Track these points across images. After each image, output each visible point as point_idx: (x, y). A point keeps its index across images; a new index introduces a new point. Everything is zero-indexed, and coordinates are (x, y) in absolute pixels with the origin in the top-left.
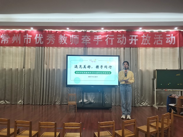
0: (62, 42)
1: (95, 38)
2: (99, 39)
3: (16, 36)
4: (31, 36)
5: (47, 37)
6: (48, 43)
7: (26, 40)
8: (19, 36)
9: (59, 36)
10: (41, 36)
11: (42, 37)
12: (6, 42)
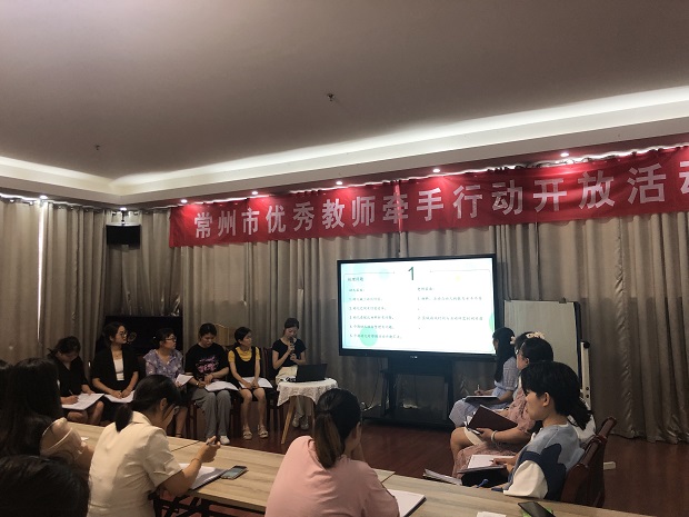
0: (332, 223)
1: (420, 201)
2: (434, 203)
3: (226, 215)
4: (257, 213)
5: (295, 210)
6: (296, 229)
7: (247, 223)
8: (231, 214)
9: (325, 205)
10: (280, 210)
11: (283, 213)
12: (206, 232)
